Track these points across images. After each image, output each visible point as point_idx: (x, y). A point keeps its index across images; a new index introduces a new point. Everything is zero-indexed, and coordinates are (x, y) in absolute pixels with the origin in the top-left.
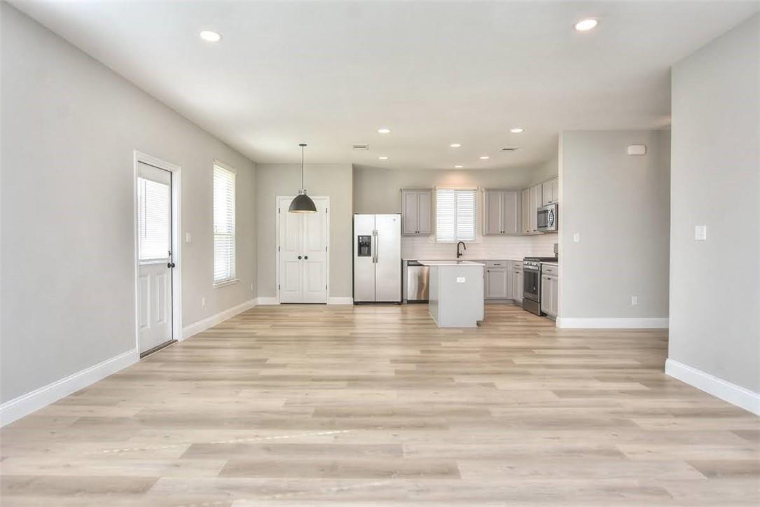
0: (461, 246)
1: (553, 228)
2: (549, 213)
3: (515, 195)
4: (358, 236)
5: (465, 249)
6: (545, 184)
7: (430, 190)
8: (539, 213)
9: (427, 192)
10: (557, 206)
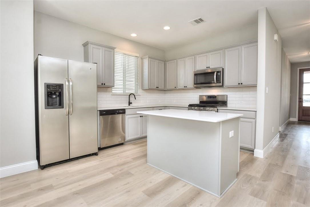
0: (132, 97)
1: (221, 84)
2: (215, 74)
3: (163, 64)
4: (45, 83)
5: (135, 99)
6: (197, 56)
7: (113, 48)
8: (196, 75)
9: (111, 50)
10: (223, 69)
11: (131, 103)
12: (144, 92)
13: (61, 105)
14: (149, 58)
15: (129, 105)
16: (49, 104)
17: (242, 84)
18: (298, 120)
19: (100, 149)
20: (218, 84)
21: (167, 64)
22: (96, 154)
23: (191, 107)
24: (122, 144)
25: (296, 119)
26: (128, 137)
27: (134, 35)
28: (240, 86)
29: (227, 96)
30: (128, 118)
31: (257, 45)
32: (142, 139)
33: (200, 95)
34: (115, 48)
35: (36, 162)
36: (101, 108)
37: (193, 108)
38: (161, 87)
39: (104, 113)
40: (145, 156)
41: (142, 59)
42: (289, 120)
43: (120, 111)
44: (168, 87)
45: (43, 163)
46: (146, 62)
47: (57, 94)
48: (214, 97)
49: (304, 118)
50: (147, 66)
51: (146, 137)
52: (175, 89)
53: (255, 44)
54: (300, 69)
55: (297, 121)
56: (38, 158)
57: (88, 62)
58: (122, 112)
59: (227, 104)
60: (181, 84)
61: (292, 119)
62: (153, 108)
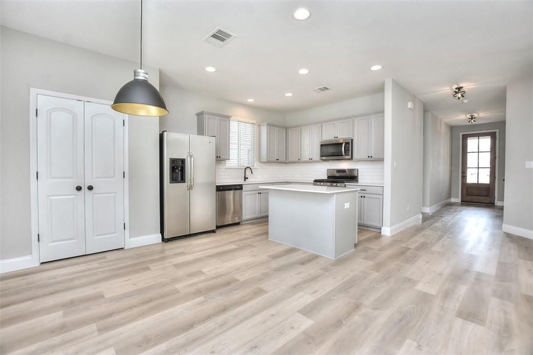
0: (248, 171)
1: (349, 157)
2: (343, 145)
3: (284, 131)
4: (170, 159)
5: (252, 173)
6: (325, 124)
7: (228, 117)
8: (322, 145)
9: (227, 119)
10: (352, 140)
11: (247, 178)
12: (262, 164)
13: (183, 180)
14: (268, 125)
15: (245, 180)
16: (173, 180)
17: (371, 157)
18: (462, 201)
19: (218, 227)
20: (347, 157)
21: (289, 132)
22: (213, 231)
23: (317, 182)
24: (238, 224)
25: (459, 200)
26: (245, 216)
27: (251, 101)
28: (371, 159)
29: (358, 170)
30: (245, 195)
31: (384, 116)
32: (263, 219)
33: (328, 170)
34: (231, 117)
35: (160, 235)
36: (218, 183)
37: (318, 183)
38: (282, 159)
39: (221, 189)
40: (267, 233)
41: (259, 126)
42: (448, 200)
43: (237, 187)
44: (291, 159)
45: (166, 237)
46: (264, 130)
47: (180, 169)
48: (343, 171)
49: (468, 198)
50: (266, 136)
51: (267, 217)
52: (299, 162)
53: (381, 115)
54: (463, 135)
55: (460, 202)
56: (162, 232)
57: (203, 135)
58: (239, 187)
59: (358, 179)
60: (306, 155)
61: (453, 200)
62: (273, 184)
